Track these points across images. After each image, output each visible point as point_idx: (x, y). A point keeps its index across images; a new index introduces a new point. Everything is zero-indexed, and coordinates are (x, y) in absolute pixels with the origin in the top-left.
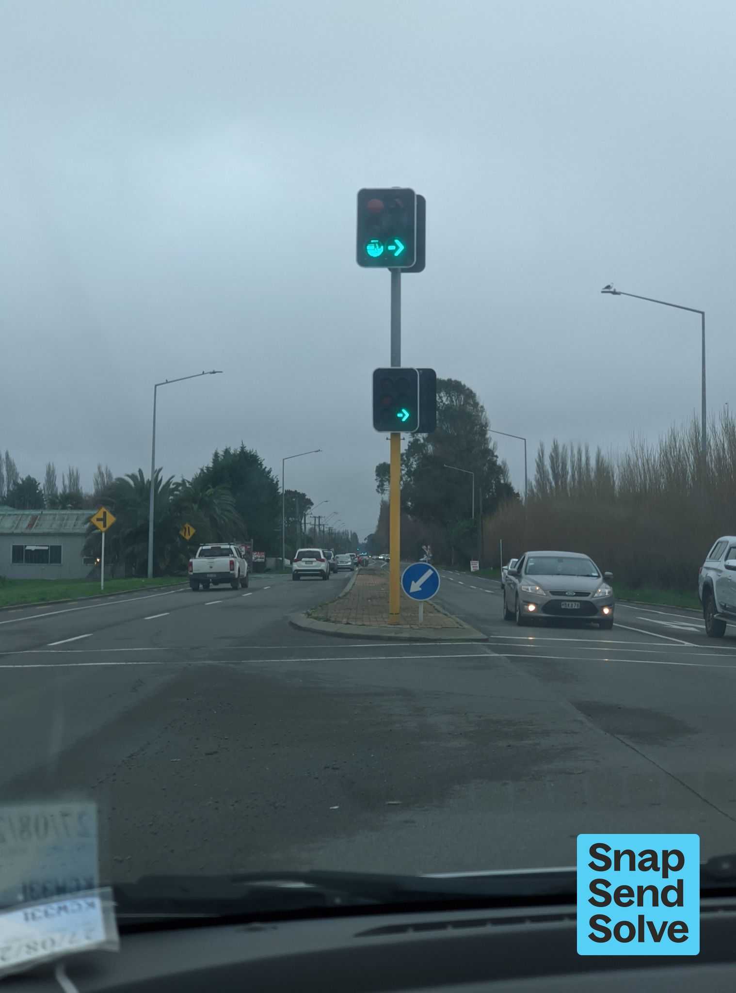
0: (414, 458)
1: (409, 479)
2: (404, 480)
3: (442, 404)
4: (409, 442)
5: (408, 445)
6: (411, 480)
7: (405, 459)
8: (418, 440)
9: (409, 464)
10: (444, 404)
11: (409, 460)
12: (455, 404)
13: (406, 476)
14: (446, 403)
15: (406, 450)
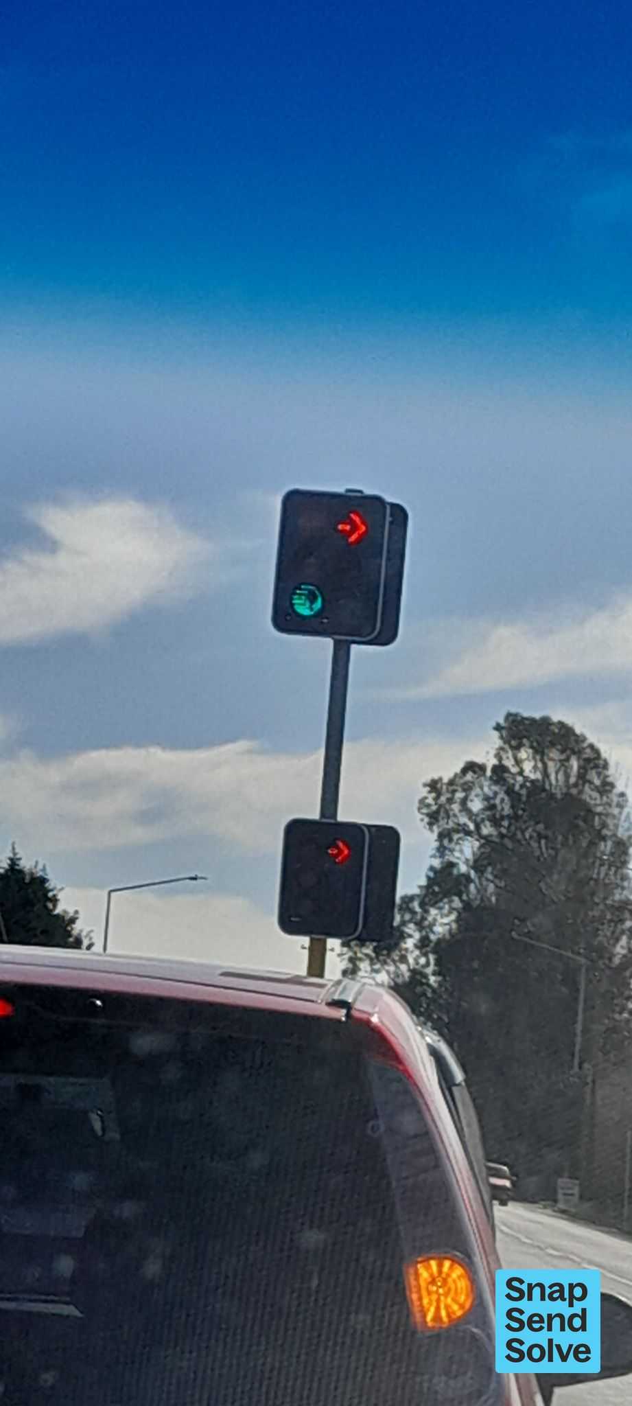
0: (440, 909)
1: (423, 961)
2: (411, 960)
3: (520, 779)
4: (432, 868)
5: (429, 878)
6: (428, 964)
7: (418, 909)
8: (451, 865)
9: (426, 923)
10: (526, 779)
11: (426, 911)
12: (554, 782)
13: (417, 952)
14: (532, 776)
15: (420, 887)
